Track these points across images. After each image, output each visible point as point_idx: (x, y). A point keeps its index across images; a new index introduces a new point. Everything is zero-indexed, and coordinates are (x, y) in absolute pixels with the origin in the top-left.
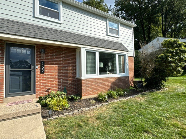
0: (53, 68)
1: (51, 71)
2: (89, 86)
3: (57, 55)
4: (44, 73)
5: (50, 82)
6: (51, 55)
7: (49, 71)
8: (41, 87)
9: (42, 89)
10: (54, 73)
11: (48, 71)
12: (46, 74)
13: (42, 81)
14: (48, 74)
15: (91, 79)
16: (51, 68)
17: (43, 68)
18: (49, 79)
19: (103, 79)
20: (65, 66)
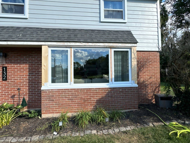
0: (17, 74)
1: (15, 78)
2: (53, 100)
3: (22, 58)
4: (6, 80)
5: (14, 91)
6: (15, 59)
7: (13, 78)
8: (3, 96)
9: (4, 98)
10: (18, 79)
11: (11, 78)
12: (9, 81)
13: (4, 89)
14: (11, 81)
15: (58, 90)
16: (15, 74)
17: (5, 74)
18: (12, 87)
19: (79, 91)
20: (32, 72)
